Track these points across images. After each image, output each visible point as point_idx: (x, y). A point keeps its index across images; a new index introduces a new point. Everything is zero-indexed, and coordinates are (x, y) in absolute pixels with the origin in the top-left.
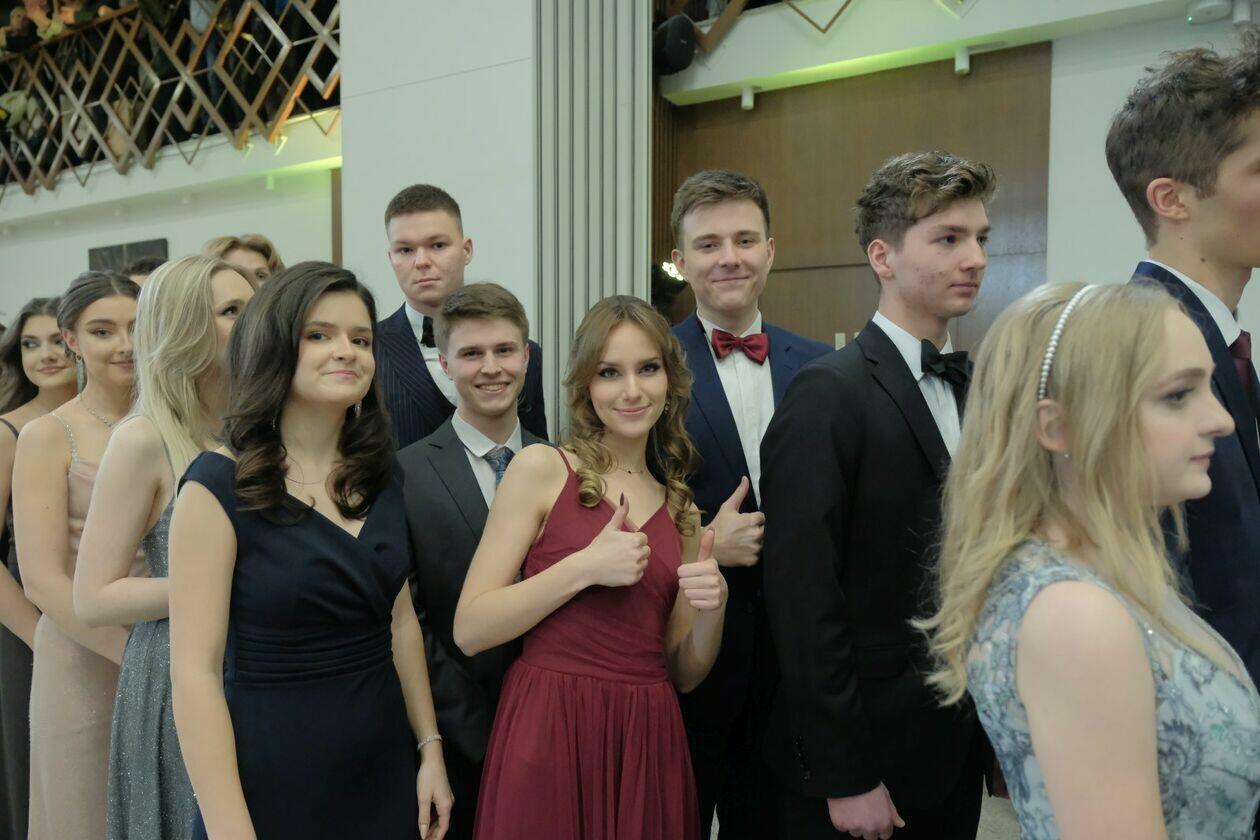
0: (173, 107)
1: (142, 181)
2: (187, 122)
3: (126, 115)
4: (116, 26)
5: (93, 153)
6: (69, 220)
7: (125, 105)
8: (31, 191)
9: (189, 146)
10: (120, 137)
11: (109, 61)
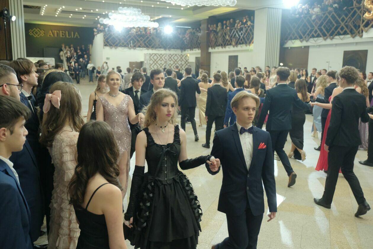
0: (240, 41)
1: (236, 48)
2: (241, 42)
3: (234, 40)
4: (234, 29)
5: (230, 44)
6: (227, 52)
8: (222, 48)
9: (241, 45)
10: (233, 43)
11: (233, 33)
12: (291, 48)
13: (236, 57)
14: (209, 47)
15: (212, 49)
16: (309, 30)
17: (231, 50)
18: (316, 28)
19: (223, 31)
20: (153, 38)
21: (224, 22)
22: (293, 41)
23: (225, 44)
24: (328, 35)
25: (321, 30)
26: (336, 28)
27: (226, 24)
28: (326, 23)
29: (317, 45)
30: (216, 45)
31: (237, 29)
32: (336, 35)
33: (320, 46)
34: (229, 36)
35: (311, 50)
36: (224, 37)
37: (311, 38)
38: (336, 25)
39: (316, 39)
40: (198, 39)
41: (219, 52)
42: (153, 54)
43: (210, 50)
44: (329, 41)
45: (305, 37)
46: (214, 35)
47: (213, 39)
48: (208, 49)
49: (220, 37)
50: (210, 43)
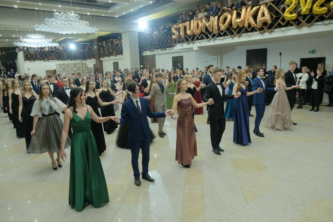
0: (118, 52)
1: (116, 57)
3: (115, 52)
4: (114, 45)
5: (113, 55)
6: (111, 60)
7: (114, 51)
8: (108, 57)
9: (119, 55)
10: (114, 54)
11: (113, 48)
12: (146, 56)
13: (117, 63)
14: (100, 57)
15: (102, 58)
16: (153, 45)
17: (113, 59)
18: (157, 43)
19: (108, 46)
20: (62, 53)
21: (107, 40)
22: (146, 52)
23: (110, 55)
24: (163, 47)
25: (159, 45)
26: (166, 44)
27: (109, 42)
28: (161, 41)
29: (159, 54)
30: (104, 56)
31: (115, 45)
32: (167, 48)
33: (160, 54)
34: (111, 49)
35: (156, 57)
36: (108, 50)
37: (155, 49)
38: (166, 42)
39: (157, 50)
40: (93, 52)
41: (107, 60)
42: (62, 64)
43: (101, 59)
44: (164, 51)
45: (152, 49)
46: (103, 49)
47: (102, 52)
48: (100, 59)
49: (106, 50)
50: (101, 55)
